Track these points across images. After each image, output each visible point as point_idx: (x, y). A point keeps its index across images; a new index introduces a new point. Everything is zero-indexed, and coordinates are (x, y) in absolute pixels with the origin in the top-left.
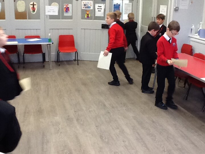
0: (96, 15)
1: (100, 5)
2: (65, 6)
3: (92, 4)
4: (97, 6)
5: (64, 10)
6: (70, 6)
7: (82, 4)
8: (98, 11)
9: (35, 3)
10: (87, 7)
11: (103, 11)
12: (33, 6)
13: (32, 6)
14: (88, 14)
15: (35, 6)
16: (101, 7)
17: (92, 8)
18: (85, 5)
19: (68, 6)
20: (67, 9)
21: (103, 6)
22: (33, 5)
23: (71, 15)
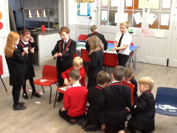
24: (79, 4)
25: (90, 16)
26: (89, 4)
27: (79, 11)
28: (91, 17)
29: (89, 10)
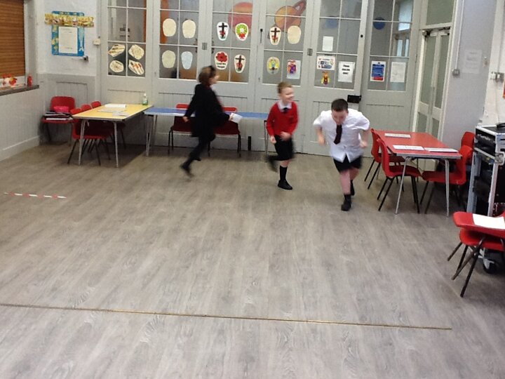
0: (339, 81)
1: (346, 63)
2: (289, 63)
3: (334, 61)
4: (341, 64)
5: (288, 69)
6: (297, 63)
7: (318, 60)
8: (344, 73)
9: (243, 57)
10: (326, 67)
11: (351, 73)
12: (240, 61)
13: (238, 61)
14: (326, 78)
15: (242, 61)
16: (348, 66)
17: (333, 68)
18: (322, 63)
19: (294, 64)
20: (293, 69)
21: (351, 65)
22: (240, 59)
23: (298, 78)
24: (55, 29)
25: (85, 57)
26: (81, 31)
27: (57, 45)
28: (87, 57)
29: (81, 43)
